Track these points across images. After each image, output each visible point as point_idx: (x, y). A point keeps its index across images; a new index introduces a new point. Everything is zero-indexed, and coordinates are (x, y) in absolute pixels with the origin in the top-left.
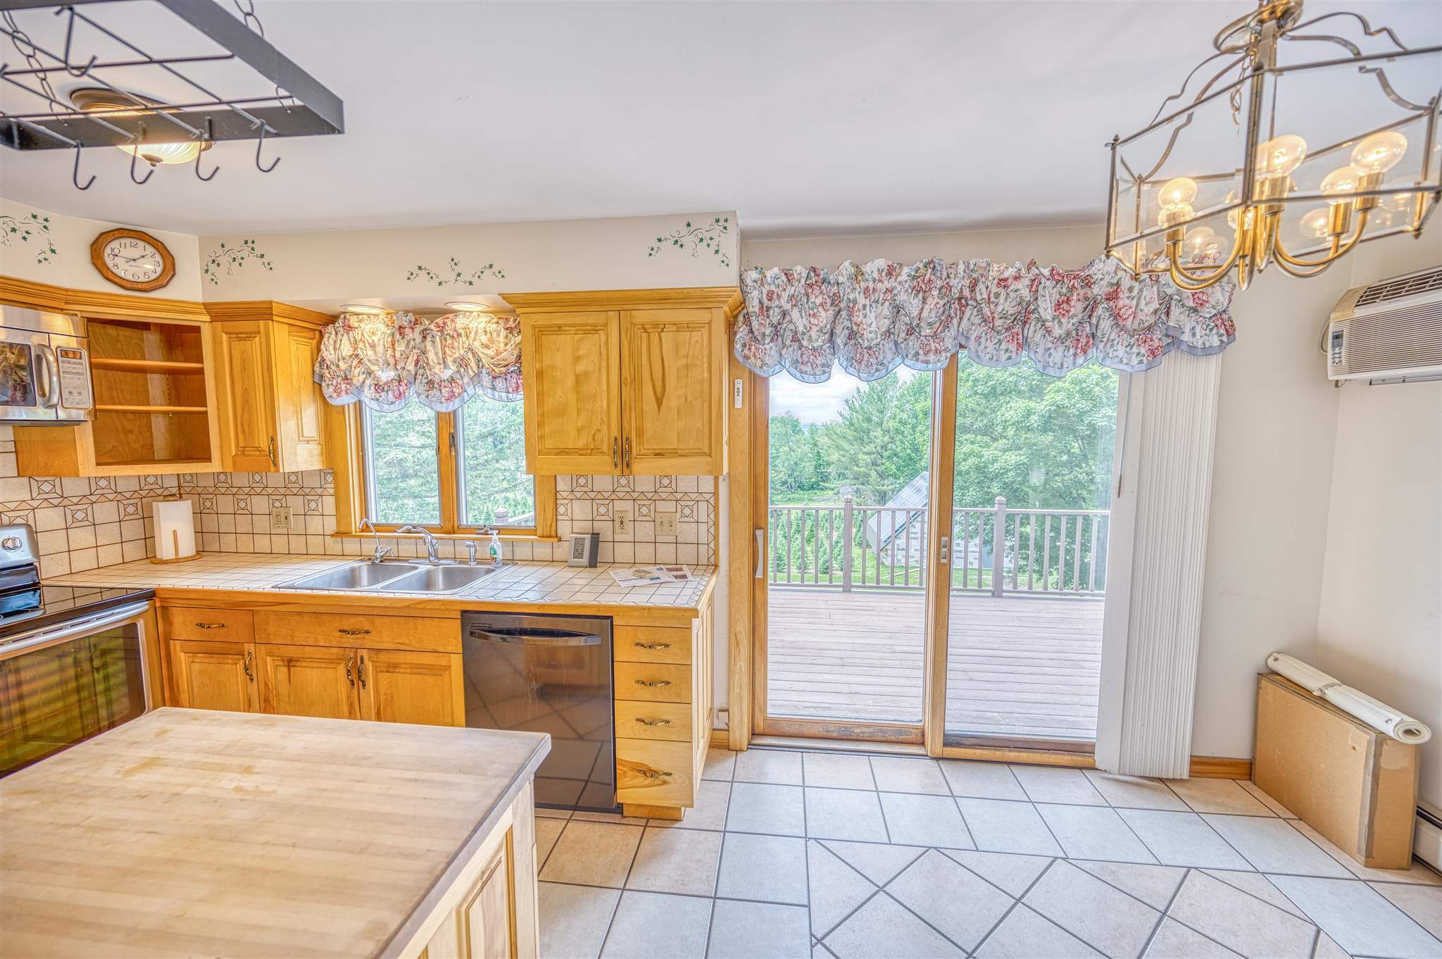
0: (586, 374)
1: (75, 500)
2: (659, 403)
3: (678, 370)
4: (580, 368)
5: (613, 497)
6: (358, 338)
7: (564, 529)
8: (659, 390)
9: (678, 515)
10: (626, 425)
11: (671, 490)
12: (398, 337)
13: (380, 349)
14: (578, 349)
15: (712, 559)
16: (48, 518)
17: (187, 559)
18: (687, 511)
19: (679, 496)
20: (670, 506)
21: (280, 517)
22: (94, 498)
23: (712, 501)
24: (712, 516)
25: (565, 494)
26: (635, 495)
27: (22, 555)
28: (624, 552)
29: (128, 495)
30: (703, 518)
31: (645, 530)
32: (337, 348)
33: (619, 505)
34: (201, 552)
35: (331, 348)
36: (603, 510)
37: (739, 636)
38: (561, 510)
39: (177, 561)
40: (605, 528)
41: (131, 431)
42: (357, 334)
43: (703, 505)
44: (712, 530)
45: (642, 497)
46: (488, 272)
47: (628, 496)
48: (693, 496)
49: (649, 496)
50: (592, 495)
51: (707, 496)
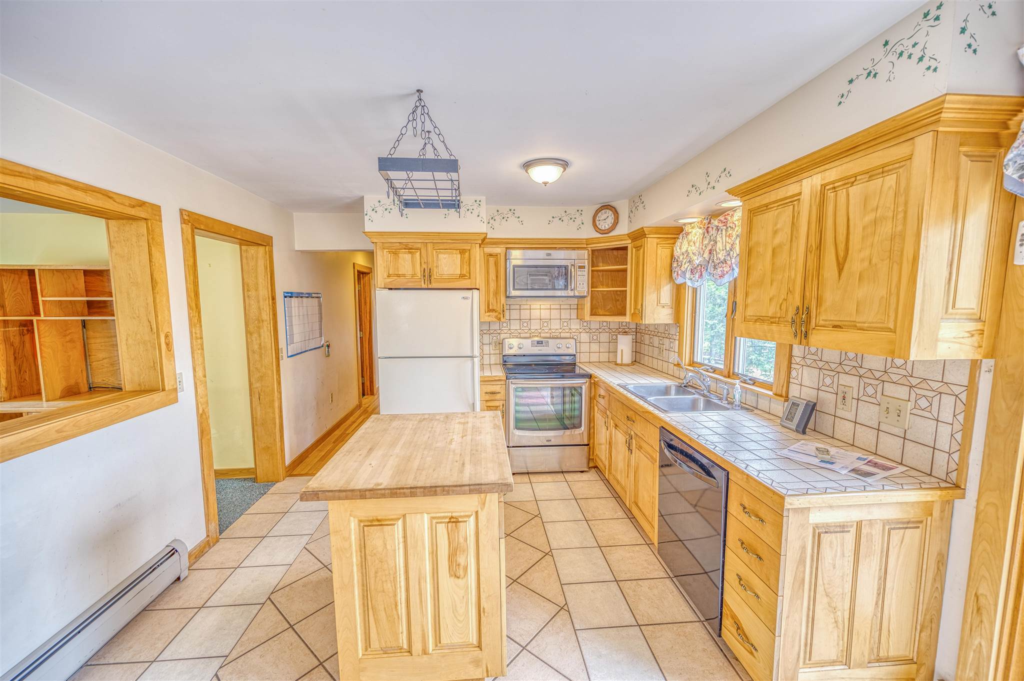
0: (780, 246)
1: (594, 330)
2: (840, 270)
3: (864, 228)
4: (777, 241)
5: (839, 369)
6: (690, 239)
7: (794, 391)
8: (841, 254)
9: (910, 405)
10: (807, 294)
11: (905, 373)
12: (706, 234)
13: (697, 245)
14: (776, 224)
15: (954, 476)
16: (584, 337)
17: (628, 365)
18: (923, 403)
19: (914, 382)
20: (902, 392)
21: (661, 351)
22: (600, 330)
23: (963, 397)
24: (961, 418)
25: (798, 360)
26: (862, 371)
27: (572, 351)
28: (844, 430)
29: (614, 330)
30: (946, 415)
31: (869, 413)
32: (683, 247)
33: (845, 380)
34: (635, 362)
35: (678, 248)
36: (828, 381)
37: (982, 600)
38: (794, 374)
39: (621, 365)
40: (827, 399)
41: (618, 300)
42: (690, 237)
43: (948, 401)
44: (958, 436)
45: (869, 374)
46: (723, 175)
47: (854, 371)
48: (935, 385)
49: (878, 375)
50: (821, 364)
51: (957, 390)
